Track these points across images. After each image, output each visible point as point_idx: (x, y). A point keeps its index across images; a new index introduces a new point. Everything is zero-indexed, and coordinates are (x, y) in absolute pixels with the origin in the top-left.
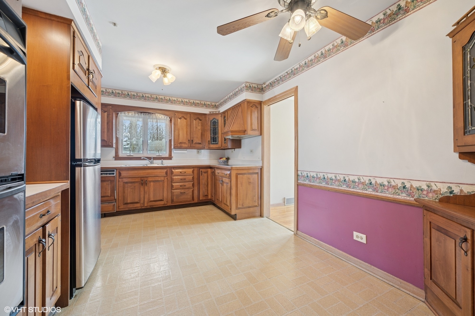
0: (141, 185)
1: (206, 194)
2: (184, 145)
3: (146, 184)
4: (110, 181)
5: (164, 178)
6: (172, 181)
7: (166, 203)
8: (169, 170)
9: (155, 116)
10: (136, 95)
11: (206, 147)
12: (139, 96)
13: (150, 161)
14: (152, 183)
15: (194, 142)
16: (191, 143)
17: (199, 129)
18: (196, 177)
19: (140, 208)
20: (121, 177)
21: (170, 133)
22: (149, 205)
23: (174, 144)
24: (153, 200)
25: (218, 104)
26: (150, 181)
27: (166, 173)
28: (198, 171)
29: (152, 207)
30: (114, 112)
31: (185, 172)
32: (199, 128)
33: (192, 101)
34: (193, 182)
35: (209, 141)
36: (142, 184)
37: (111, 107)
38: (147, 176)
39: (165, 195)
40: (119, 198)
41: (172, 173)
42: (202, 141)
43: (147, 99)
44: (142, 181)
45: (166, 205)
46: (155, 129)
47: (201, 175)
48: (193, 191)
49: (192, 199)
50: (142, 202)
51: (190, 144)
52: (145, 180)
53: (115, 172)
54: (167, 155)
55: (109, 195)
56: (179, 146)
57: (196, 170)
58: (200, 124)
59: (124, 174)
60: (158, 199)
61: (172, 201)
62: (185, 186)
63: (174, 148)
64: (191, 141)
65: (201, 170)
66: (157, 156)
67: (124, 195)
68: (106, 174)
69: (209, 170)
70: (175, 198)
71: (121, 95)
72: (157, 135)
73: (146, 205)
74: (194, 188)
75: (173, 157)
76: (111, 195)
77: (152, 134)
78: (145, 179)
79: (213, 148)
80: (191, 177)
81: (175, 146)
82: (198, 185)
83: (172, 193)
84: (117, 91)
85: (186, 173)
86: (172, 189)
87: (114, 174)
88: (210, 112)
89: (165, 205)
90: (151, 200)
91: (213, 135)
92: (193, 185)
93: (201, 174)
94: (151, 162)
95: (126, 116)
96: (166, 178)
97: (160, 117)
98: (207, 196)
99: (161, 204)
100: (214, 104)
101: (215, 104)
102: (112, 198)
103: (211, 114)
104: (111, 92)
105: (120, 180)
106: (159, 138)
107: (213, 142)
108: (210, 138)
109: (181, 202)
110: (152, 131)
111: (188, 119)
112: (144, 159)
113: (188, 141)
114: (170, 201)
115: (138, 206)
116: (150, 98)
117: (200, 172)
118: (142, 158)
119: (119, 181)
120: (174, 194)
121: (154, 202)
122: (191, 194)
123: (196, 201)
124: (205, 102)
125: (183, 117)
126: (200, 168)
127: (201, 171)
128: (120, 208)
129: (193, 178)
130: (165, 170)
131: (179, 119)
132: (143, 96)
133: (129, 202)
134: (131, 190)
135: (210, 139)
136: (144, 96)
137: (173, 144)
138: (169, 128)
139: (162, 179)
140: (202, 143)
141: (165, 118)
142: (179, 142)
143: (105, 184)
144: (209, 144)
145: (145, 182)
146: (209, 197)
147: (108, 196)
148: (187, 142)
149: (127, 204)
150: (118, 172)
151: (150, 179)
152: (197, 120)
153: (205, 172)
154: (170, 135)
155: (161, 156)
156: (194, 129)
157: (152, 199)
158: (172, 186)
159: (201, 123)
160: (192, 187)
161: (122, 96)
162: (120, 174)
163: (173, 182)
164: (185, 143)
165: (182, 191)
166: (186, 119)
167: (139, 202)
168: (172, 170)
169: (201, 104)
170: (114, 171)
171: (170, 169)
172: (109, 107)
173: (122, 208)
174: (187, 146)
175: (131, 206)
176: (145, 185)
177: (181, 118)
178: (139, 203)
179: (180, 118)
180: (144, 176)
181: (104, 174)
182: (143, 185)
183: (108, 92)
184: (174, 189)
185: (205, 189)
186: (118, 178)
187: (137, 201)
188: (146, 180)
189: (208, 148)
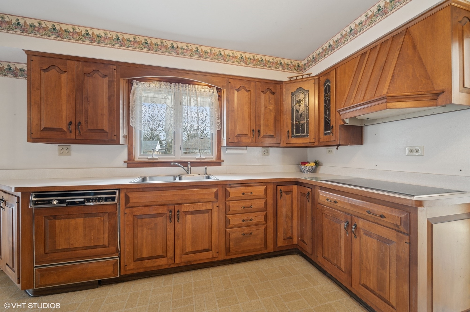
0: (168, 221)
1: (289, 235)
2: (244, 140)
3: (178, 219)
4: (107, 214)
5: (213, 206)
6: (227, 211)
7: (215, 255)
8: (220, 189)
9: (194, 89)
10: (160, 43)
11: (282, 143)
12: (165, 46)
13: (186, 168)
14: (189, 217)
15: (262, 134)
16: (257, 137)
17: (271, 110)
18: (270, 201)
19: (166, 267)
20: (129, 205)
21: (218, 119)
22: (183, 260)
23: (228, 139)
24: (191, 250)
25: (303, 63)
26: (187, 213)
27: (217, 195)
28: (274, 190)
29: (189, 264)
30: (122, 77)
31: (251, 193)
32: (271, 108)
33: (258, 57)
34: (265, 212)
35: (288, 132)
36: (171, 219)
37: (115, 67)
38: (180, 202)
39: (214, 240)
40: (127, 248)
41: (227, 194)
42: (275, 132)
43: (180, 51)
44: (171, 212)
45: (216, 260)
46: (193, 113)
47: (281, 198)
48: (265, 229)
49: (263, 246)
50: (170, 254)
51: (255, 136)
52: (176, 210)
53: (116, 196)
54: (213, 158)
55: (106, 243)
56: (236, 141)
57: (271, 187)
58: (272, 101)
59: (134, 198)
60: (200, 249)
61: (228, 250)
62: (251, 220)
63: (228, 145)
64: (256, 132)
65: (279, 188)
66: (197, 159)
67: (136, 241)
68: (99, 199)
69: (295, 188)
70: (232, 244)
71: (132, 43)
72: (198, 123)
73: (177, 261)
74: (266, 224)
75: (223, 161)
76: (109, 244)
77: (189, 121)
78: (177, 208)
79: (296, 145)
80: (262, 202)
81: (230, 141)
82: (274, 218)
83: (227, 235)
84: (126, 37)
85: (253, 195)
86: (228, 227)
87: (113, 199)
88: (290, 78)
89: (213, 260)
90: (187, 250)
91: (296, 121)
92: (266, 218)
93: (281, 196)
94: (188, 170)
95: (146, 90)
96: (215, 205)
97: (203, 90)
98: (291, 238)
99: (206, 256)
100: (295, 63)
101: (298, 63)
102: (113, 249)
103: (291, 81)
104: (114, 37)
105: (127, 211)
106: (200, 127)
107: (296, 133)
108: (290, 126)
109: (243, 252)
110: (189, 116)
111: (252, 91)
112: (174, 166)
113: (252, 132)
114: (224, 251)
115: (163, 262)
116: (185, 51)
117: (278, 191)
118: (172, 163)
119: (125, 213)
120: (231, 236)
121: (193, 255)
122: (262, 236)
123: (271, 248)
124: (281, 59)
125: (243, 87)
126: (278, 184)
127: (281, 190)
128: (128, 269)
129: (266, 203)
130: (215, 190)
131: (236, 92)
132: (173, 47)
133: (144, 255)
134: (149, 231)
135: (289, 128)
136: (175, 46)
137: (225, 138)
138: (216, 109)
139: (209, 206)
140: (275, 137)
141: (211, 93)
142: (236, 134)
143: (97, 221)
144: (288, 136)
145: (176, 215)
146: (295, 241)
147: (103, 246)
148: (250, 133)
149: (141, 259)
150: (123, 195)
151: (185, 208)
152: (268, 93)
153: (287, 193)
154: (218, 123)
155: (204, 159)
156: (263, 109)
157: (189, 249)
158: (227, 221)
159: (274, 99)
160: (264, 222)
161: (136, 45)
162: (127, 199)
163: (229, 213)
164: (246, 136)
165: (247, 230)
166: (248, 91)
167: (164, 254)
168: (226, 189)
169: (274, 63)
170: (114, 193)
171: (223, 187)
172: (111, 66)
173: (132, 267)
174: (249, 141)
175: (149, 264)
176: (176, 220)
177: (240, 89)
178: (165, 257)
179: (238, 90)
180: (175, 202)
181: (94, 201)
182: (173, 220)
183: (110, 38)
184: (230, 226)
185: (287, 226)
186: (124, 207)
187: (160, 253)
188: (178, 211)
189: (285, 145)
